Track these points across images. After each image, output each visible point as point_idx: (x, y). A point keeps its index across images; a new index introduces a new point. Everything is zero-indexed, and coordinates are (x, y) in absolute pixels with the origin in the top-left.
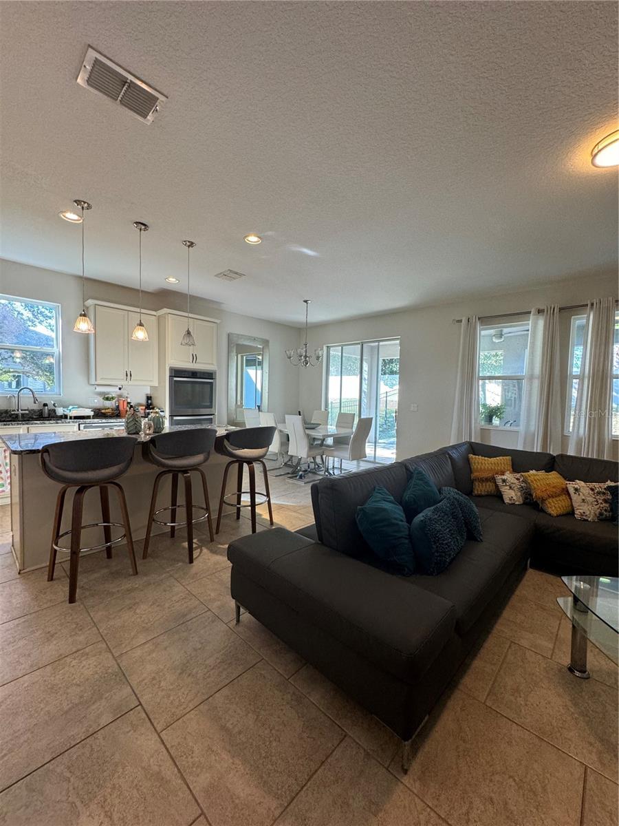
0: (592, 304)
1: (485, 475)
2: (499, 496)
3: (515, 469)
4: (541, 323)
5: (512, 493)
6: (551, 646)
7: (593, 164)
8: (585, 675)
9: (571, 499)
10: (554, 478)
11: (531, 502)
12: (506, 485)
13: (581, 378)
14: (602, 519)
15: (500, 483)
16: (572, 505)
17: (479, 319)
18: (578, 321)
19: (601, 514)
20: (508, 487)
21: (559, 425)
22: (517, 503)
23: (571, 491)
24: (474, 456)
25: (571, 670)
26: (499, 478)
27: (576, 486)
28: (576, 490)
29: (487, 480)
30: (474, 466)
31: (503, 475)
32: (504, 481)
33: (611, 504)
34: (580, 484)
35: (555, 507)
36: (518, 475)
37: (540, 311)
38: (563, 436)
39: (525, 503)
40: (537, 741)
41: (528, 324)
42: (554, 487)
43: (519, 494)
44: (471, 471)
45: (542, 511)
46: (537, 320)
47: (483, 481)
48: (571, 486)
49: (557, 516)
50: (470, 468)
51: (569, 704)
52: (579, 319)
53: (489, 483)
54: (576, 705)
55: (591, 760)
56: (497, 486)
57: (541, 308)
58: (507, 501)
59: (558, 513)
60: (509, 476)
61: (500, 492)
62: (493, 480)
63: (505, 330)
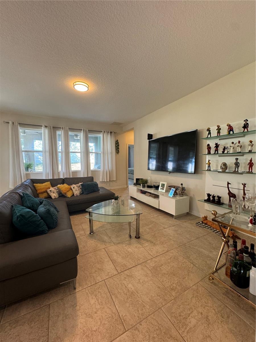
0: (63, 128)
1: (43, 191)
2: (49, 197)
3: (53, 186)
4: (47, 131)
5: (54, 195)
6: (84, 232)
7: (74, 87)
8: (93, 233)
9: (72, 190)
10: (66, 186)
11: (62, 195)
12: (52, 192)
13: (61, 152)
14: (81, 194)
15: (49, 192)
16: (73, 193)
17: (19, 124)
18: (58, 133)
19: (80, 193)
20: (52, 193)
21: (57, 169)
22: (57, 197)
23: (72, 188)
24: (36, 184)
25: (90, 234)
26: (48, 190)
27: (73, 186)
28: (74, 187)
29: (44, 192)
30: (37, 188)
31: (49, 189)
32: (50, 191)
33: (82, 189)
34: (74, 185)
35: (69, 195)
36: (55, 188)
37: (46, 127)
38: (58, 172)
39: (59, 197)
40: (95, 252)
41: (42, 131)
42: (68, 188)
43: (57, 194)
44: (36, 191)
45: (66, 197)
46: (45, 129)
47: (42, 193)
48: (72, 187)
49: (71, 197)
50: (36, 190)
51: (95, 240)
52: (59, 132)
53: (45, 193)
54: (96, 239)
55: (104, 246)
56: (48, 194)
57: (46, 125)
58: (53, 198)
59: (71, 196)
60: (52, 189)
61: (50, 195)
62: (46, 192)
63: (26, 131)
